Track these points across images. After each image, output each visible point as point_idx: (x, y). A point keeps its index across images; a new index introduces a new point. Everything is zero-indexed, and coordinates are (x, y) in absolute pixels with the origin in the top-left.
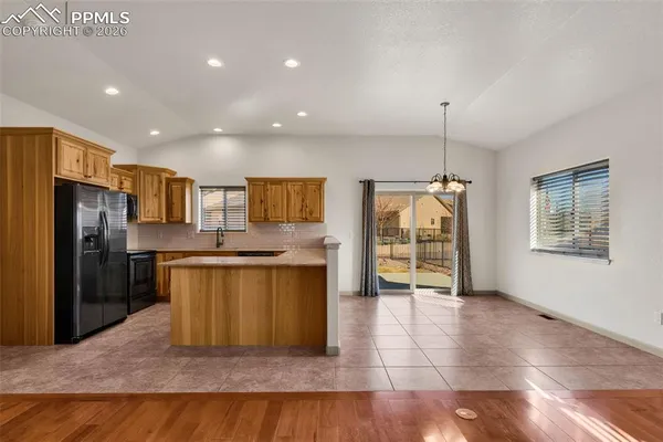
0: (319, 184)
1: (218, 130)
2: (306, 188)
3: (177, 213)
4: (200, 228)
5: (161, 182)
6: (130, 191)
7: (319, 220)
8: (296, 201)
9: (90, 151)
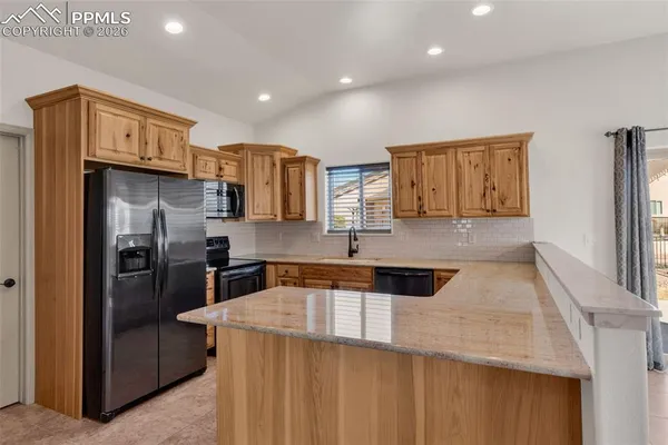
0: (517, 147)
1: (346, 80)
2: (491, 155)
3: (295, 208)
4: (327, 228)
5: (274, 165)
6: (234, 180)
7: (520, 212)
8: (473, 180)
9: (150, 121)
